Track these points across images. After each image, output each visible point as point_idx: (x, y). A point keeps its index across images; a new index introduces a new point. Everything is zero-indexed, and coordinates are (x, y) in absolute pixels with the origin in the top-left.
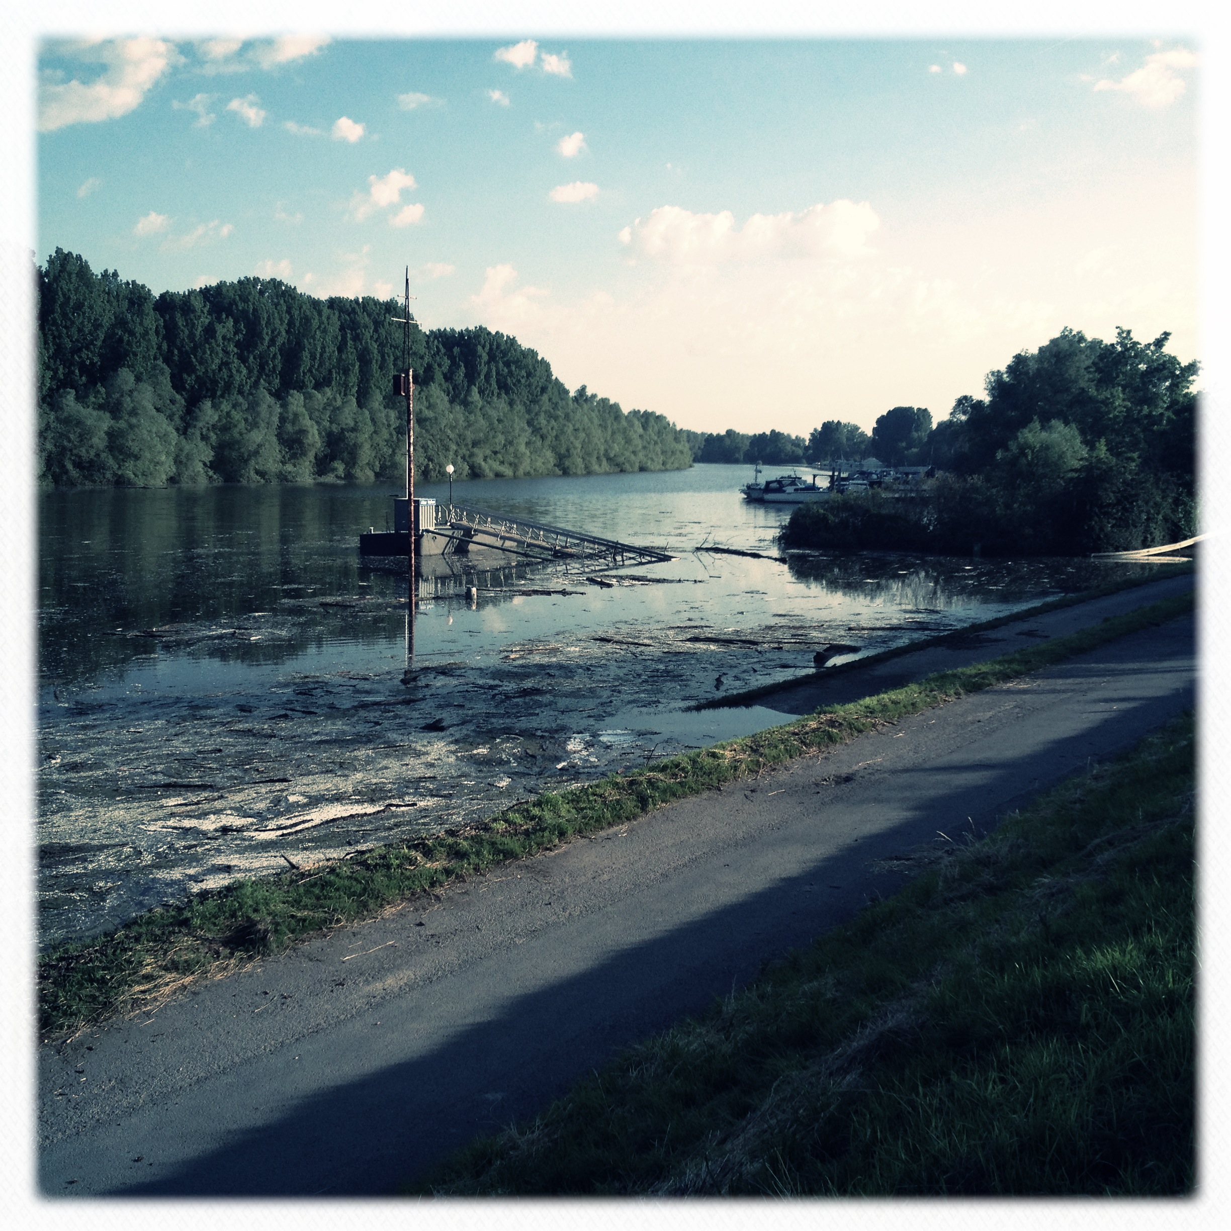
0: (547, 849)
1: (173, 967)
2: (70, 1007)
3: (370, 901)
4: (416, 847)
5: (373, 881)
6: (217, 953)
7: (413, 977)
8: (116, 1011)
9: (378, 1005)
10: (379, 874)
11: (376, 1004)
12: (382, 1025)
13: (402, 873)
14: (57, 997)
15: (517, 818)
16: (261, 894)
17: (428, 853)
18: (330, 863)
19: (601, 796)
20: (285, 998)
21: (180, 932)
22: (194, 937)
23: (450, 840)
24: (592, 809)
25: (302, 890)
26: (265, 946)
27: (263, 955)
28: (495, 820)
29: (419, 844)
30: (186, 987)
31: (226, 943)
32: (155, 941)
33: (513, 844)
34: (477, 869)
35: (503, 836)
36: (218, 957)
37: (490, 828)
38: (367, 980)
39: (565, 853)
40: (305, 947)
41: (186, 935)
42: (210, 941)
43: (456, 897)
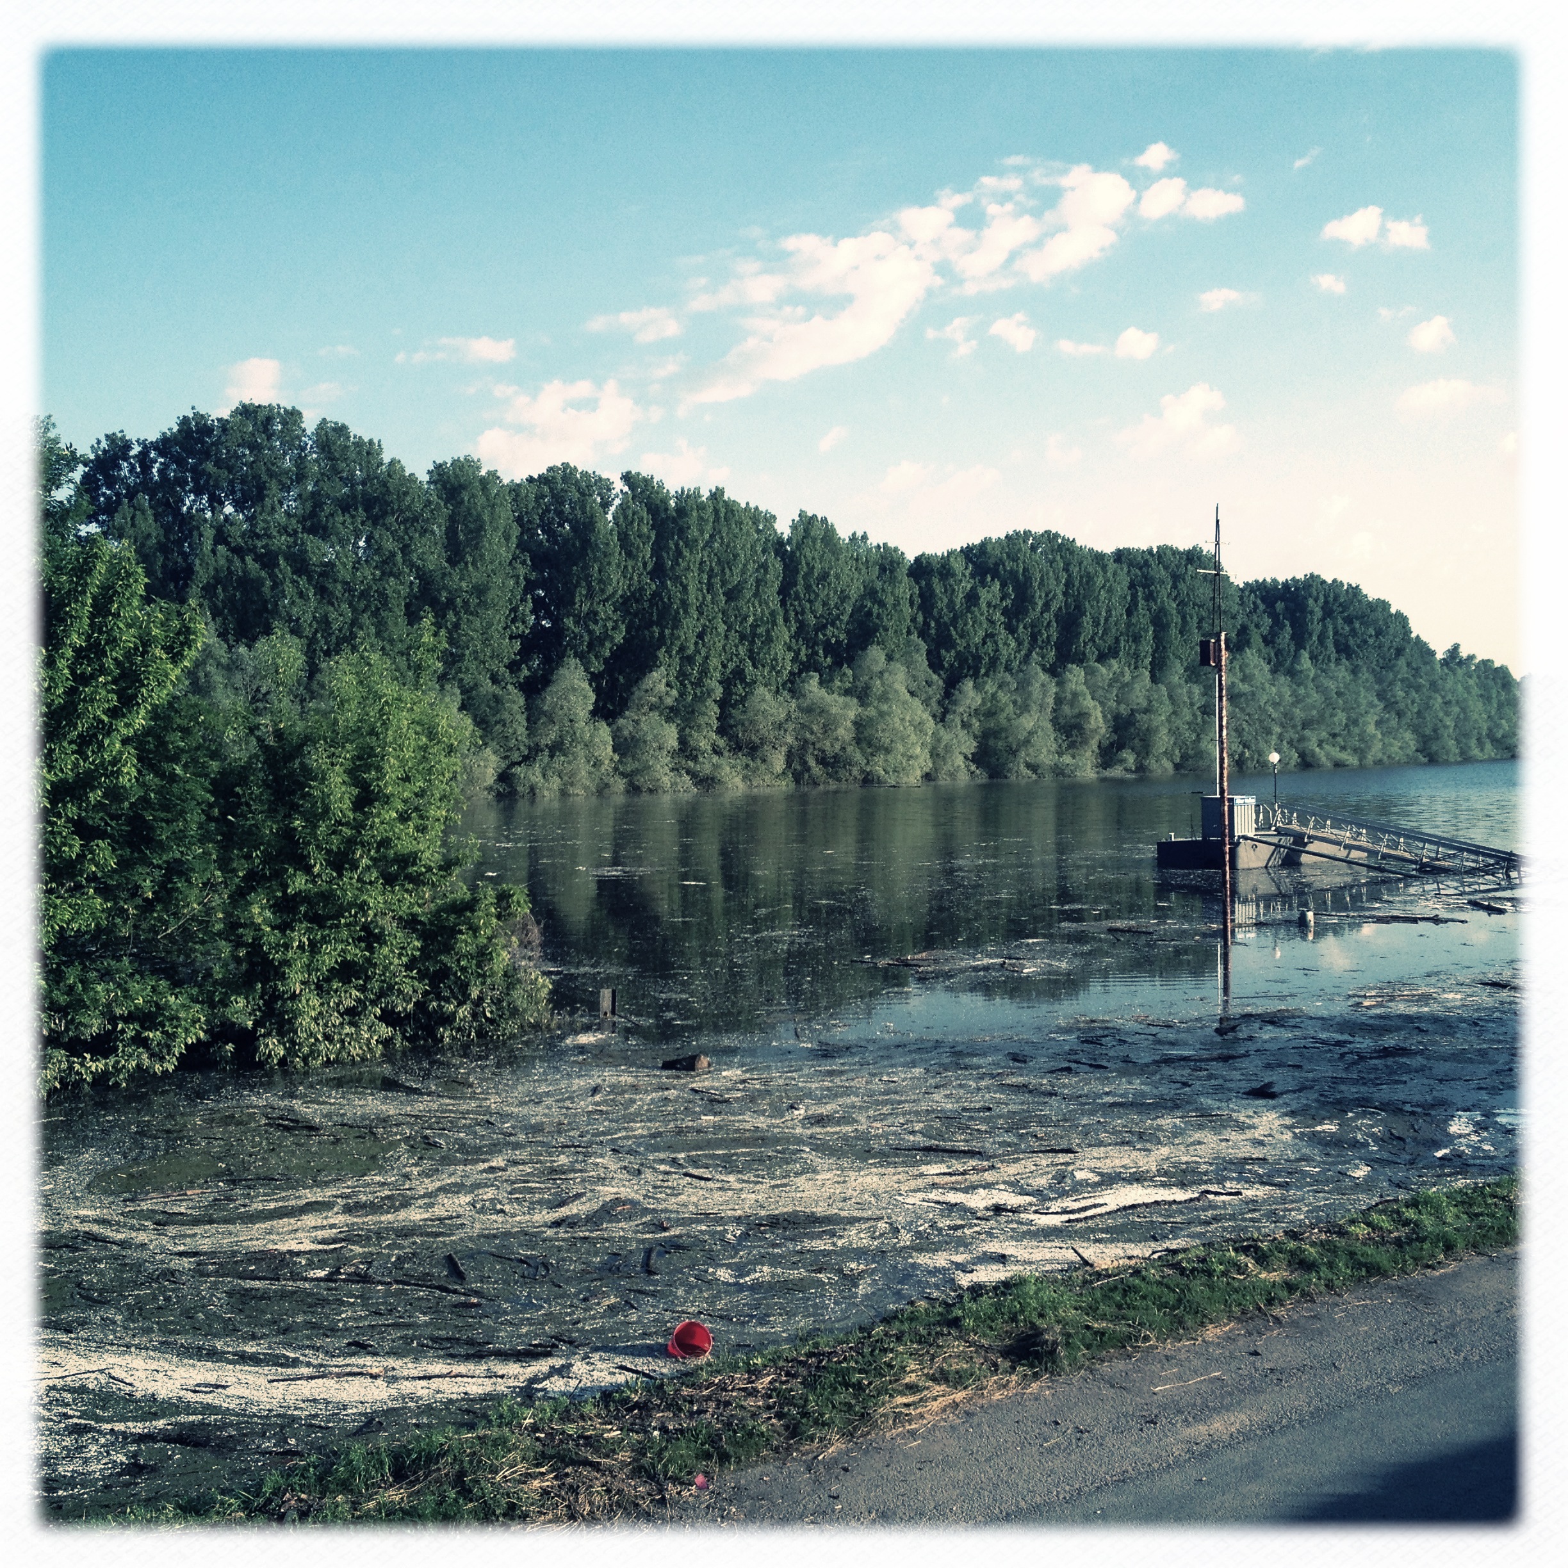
0: (1428, 1267)
1: (942, 1377)
2: (822, 1415)
3: (1187, 1317)
4: (1245, 1250)
5: (1189, 1290)
6: (995, 1365)
7: (1248, 1423)
8: (874, 1425)
9: (1201, 1456)
10: (1198, 1282)
11: (1203, 1453)
12: (1208, 1483)
13: (1228, 1284)
14: (806, 1401)
15: (1384, 1221)
16: (1047, 1294)
17: (1262, 1259)
18: (1132, 1262)
19: (1503, 1199)
20: (1081, 1432)
21: (949, 1334)
22: (966, 1342)
23: (1292, 1245)
24: (1492, 1215)
25: (1098, 1294)
26: (1054, 1362)
27: (1052, 1373)
28: (1353, 1222)
29: (1249, 1247)
30: (957, 1405)
31: (1005, 1353)
32: (920, 1343)
33: (1382, 1257)
34: (1329, 1286)
35: (1364, 1244)
36: (996, 1370)
37: (1347, 1233)
38: (1186, 1420)
39: (1455, 1275)
40: (1105, 1368)
41: (956, 1338)
42: (987, 1350)
43: (1303, 1321)
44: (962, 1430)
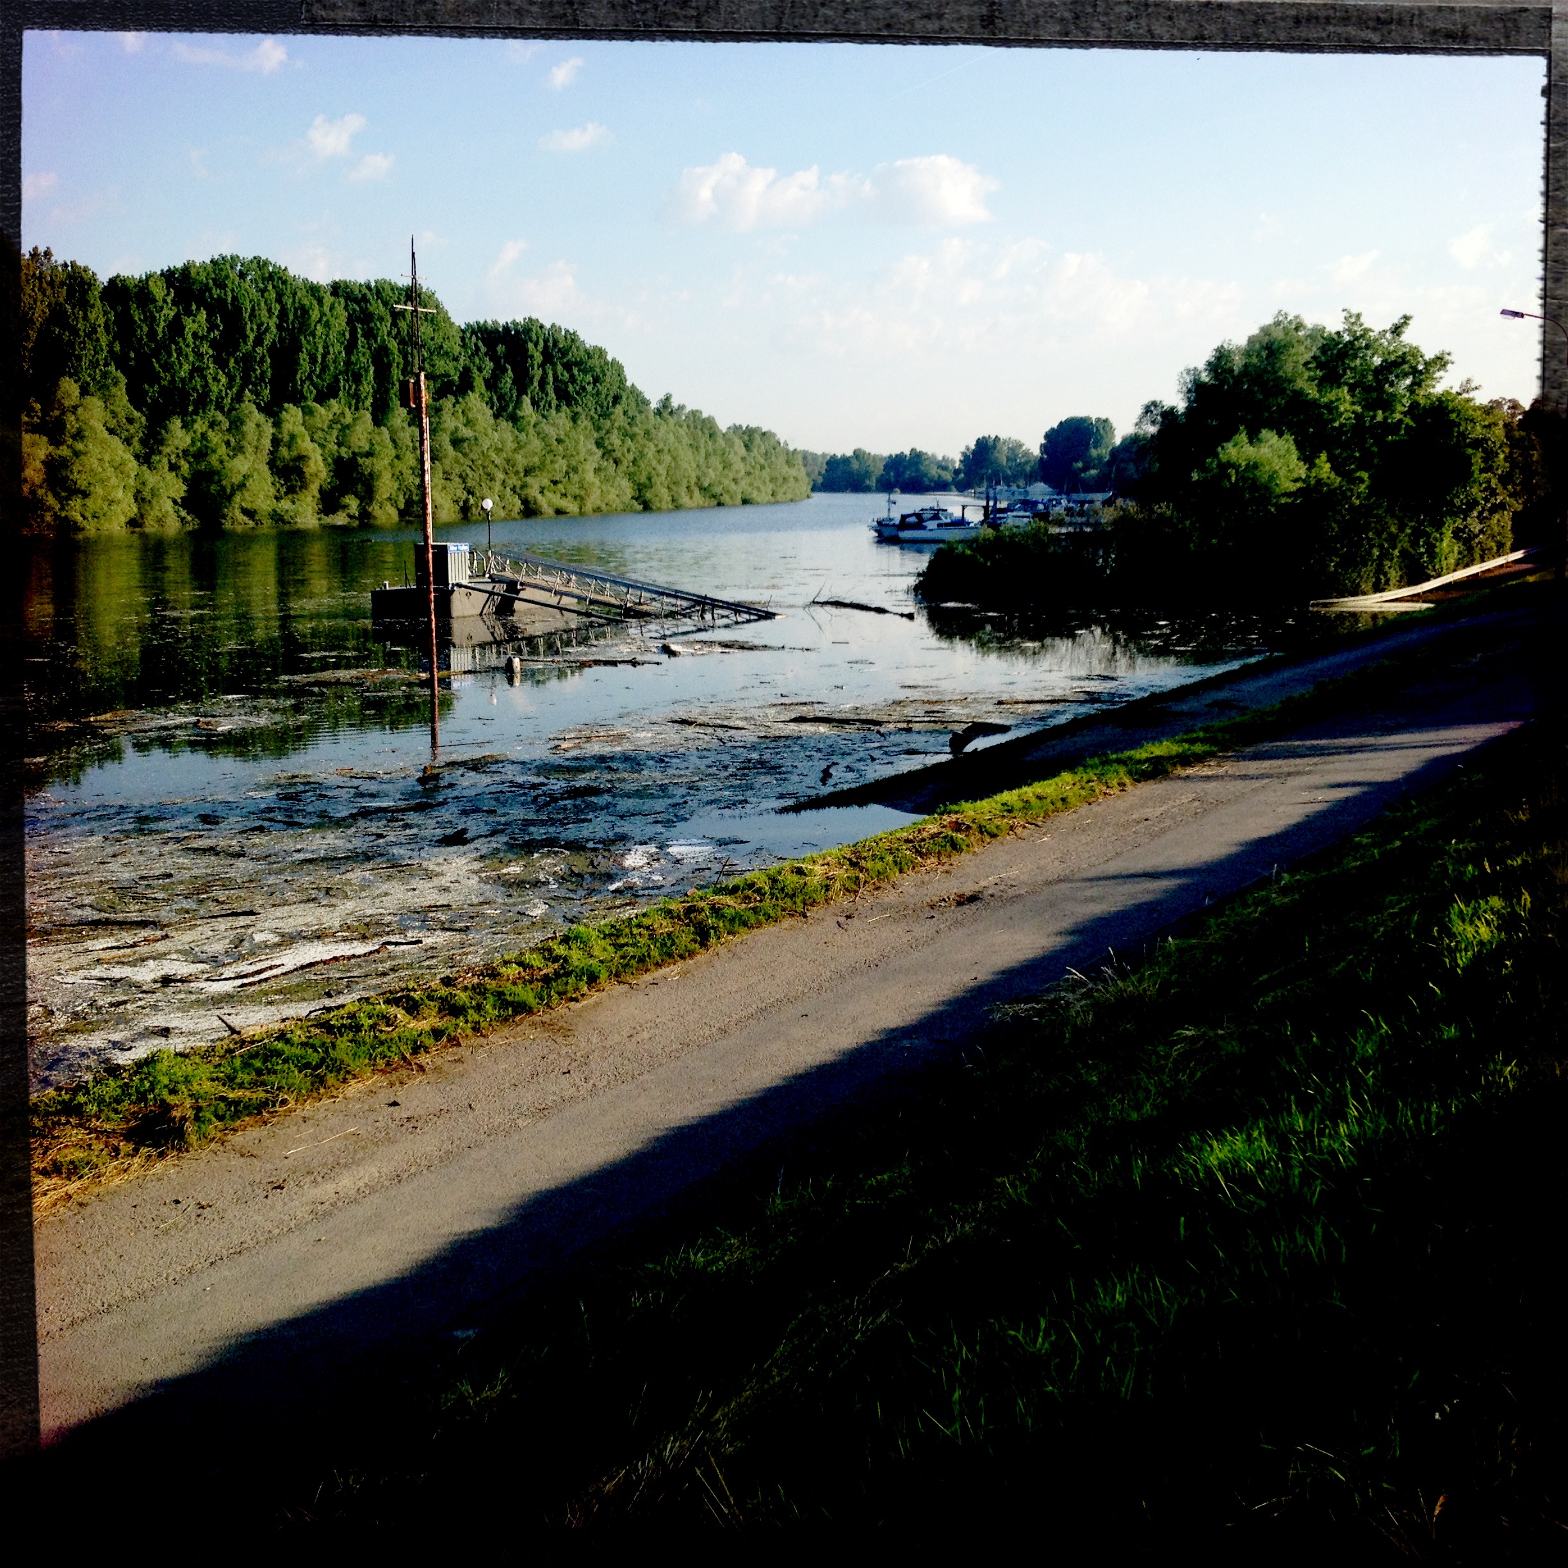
0: (572, 999)
1: (55, 1170)
3: (329, 1075)
4: (396, 1002)
5: (334, 1048)
6: (116, 1150)
7: (377, 1175)
9: (324, 1215)
10: (345, 1038)
11: (323, 1213)
12: (326, 1241)
13: (375, 1037)
15: (536, 960)
17: (413, 1008)
18: (282, 1026)
19: (648, 928)
20: (203, 1207)
21: (68, 1122)
22: (86, 1129)
23: (443, 992)
24: (634, 945)
25: (238, 1062)
26: (181, 1139)
27: (179, 1150)
28: (506, 963)
29: (402, 997)
30: (70, 1197)
31: (128, 1136)
33: (527, 995)
34: (476, 1028)
35: (514, 983)
36: (118, 1154)
37: (499, 974)
38: (315, 1181)
39: (597, 1004)
40: (237, 1139)
41: (76, 1126)
42: (108, 1134)
43: (446, 1067)
44: (72, 1223)
